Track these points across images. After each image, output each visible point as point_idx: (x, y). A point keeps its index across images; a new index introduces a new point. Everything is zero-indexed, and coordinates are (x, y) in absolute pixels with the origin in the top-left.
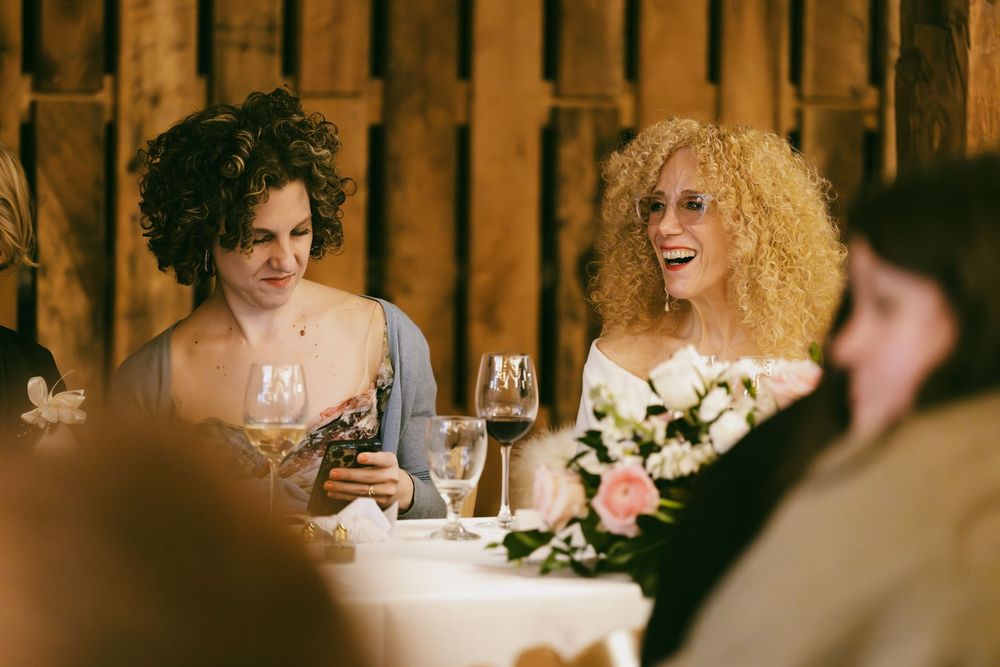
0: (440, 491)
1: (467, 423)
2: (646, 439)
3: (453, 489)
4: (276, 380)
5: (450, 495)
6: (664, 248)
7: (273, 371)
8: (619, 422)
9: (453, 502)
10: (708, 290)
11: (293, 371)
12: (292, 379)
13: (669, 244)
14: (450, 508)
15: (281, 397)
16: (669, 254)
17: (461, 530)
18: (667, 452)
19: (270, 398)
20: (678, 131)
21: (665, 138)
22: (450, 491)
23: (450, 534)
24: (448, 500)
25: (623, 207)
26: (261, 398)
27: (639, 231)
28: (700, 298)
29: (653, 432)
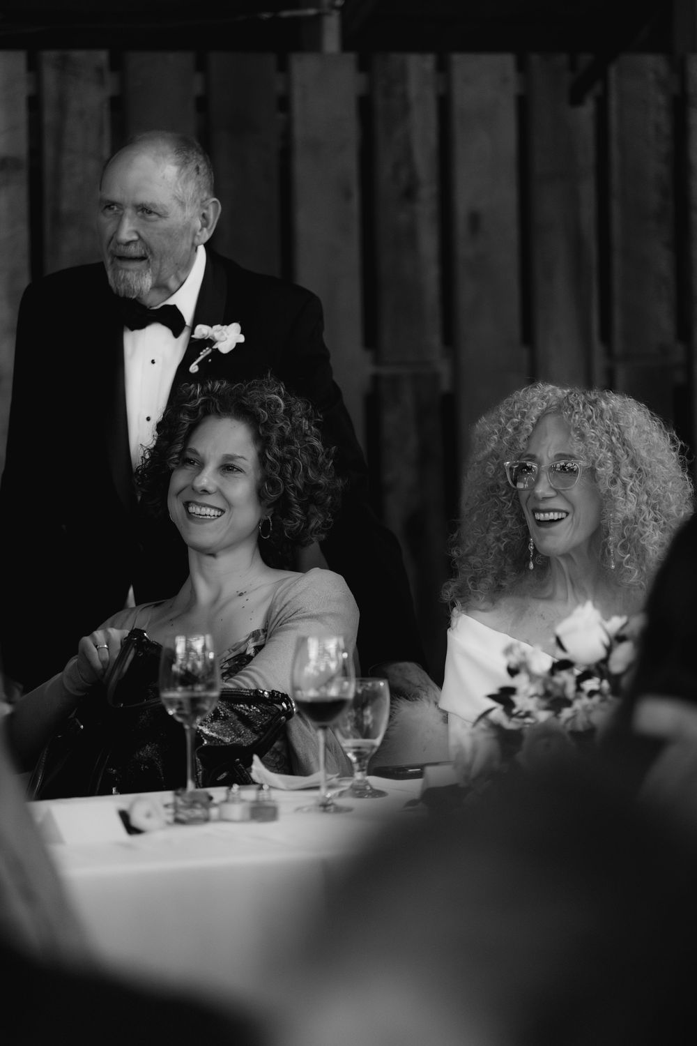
0: (346, 750)
1: (370, 684)
2: (557, 693)
3: (359, 748)
4: (189, 649)
5: (356, 754)
6: (535, 511)
7: (187, 641)
8: (533, 677)
9: (359, 761)
10: (576, 548)
11: (205, 639)
12: (204, 648)
13: (543, 506)
14: (356, 767)
15: (194, 665)
16: (542, 515)
17: (368, 788)
18: (578, 705)
19: (184, 667)
20: (545, 397)
21: (533, 404)
22: (355, 750)
23: (357, 792)
24: (354, 759)
25: (490, 469)
26: (175, 668)
27: (504, 492)
28: (567, 556)
29: (564, 686)
